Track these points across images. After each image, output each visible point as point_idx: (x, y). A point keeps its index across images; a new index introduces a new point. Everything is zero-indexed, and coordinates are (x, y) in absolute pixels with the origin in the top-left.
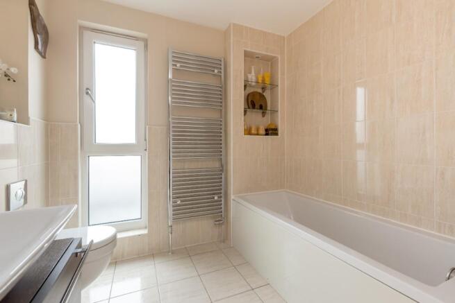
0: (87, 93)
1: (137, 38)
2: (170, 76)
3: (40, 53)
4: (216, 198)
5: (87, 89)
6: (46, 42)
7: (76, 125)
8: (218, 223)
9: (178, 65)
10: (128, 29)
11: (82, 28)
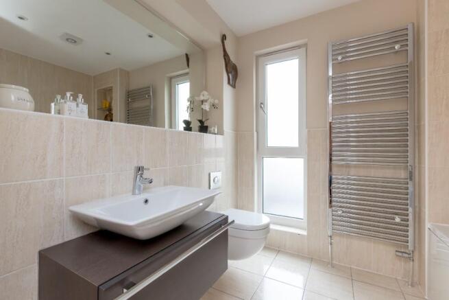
0: (261, 107)
1: (299, 47)
2: (330, 74)
3: (231, 86)
4: (398, 220)
5: (262, 103)
6: (236, 77)
7: (253, 134)
8: (400, 254)
9: (340, 58)
10: (292, 41)
11: (258, 57)
